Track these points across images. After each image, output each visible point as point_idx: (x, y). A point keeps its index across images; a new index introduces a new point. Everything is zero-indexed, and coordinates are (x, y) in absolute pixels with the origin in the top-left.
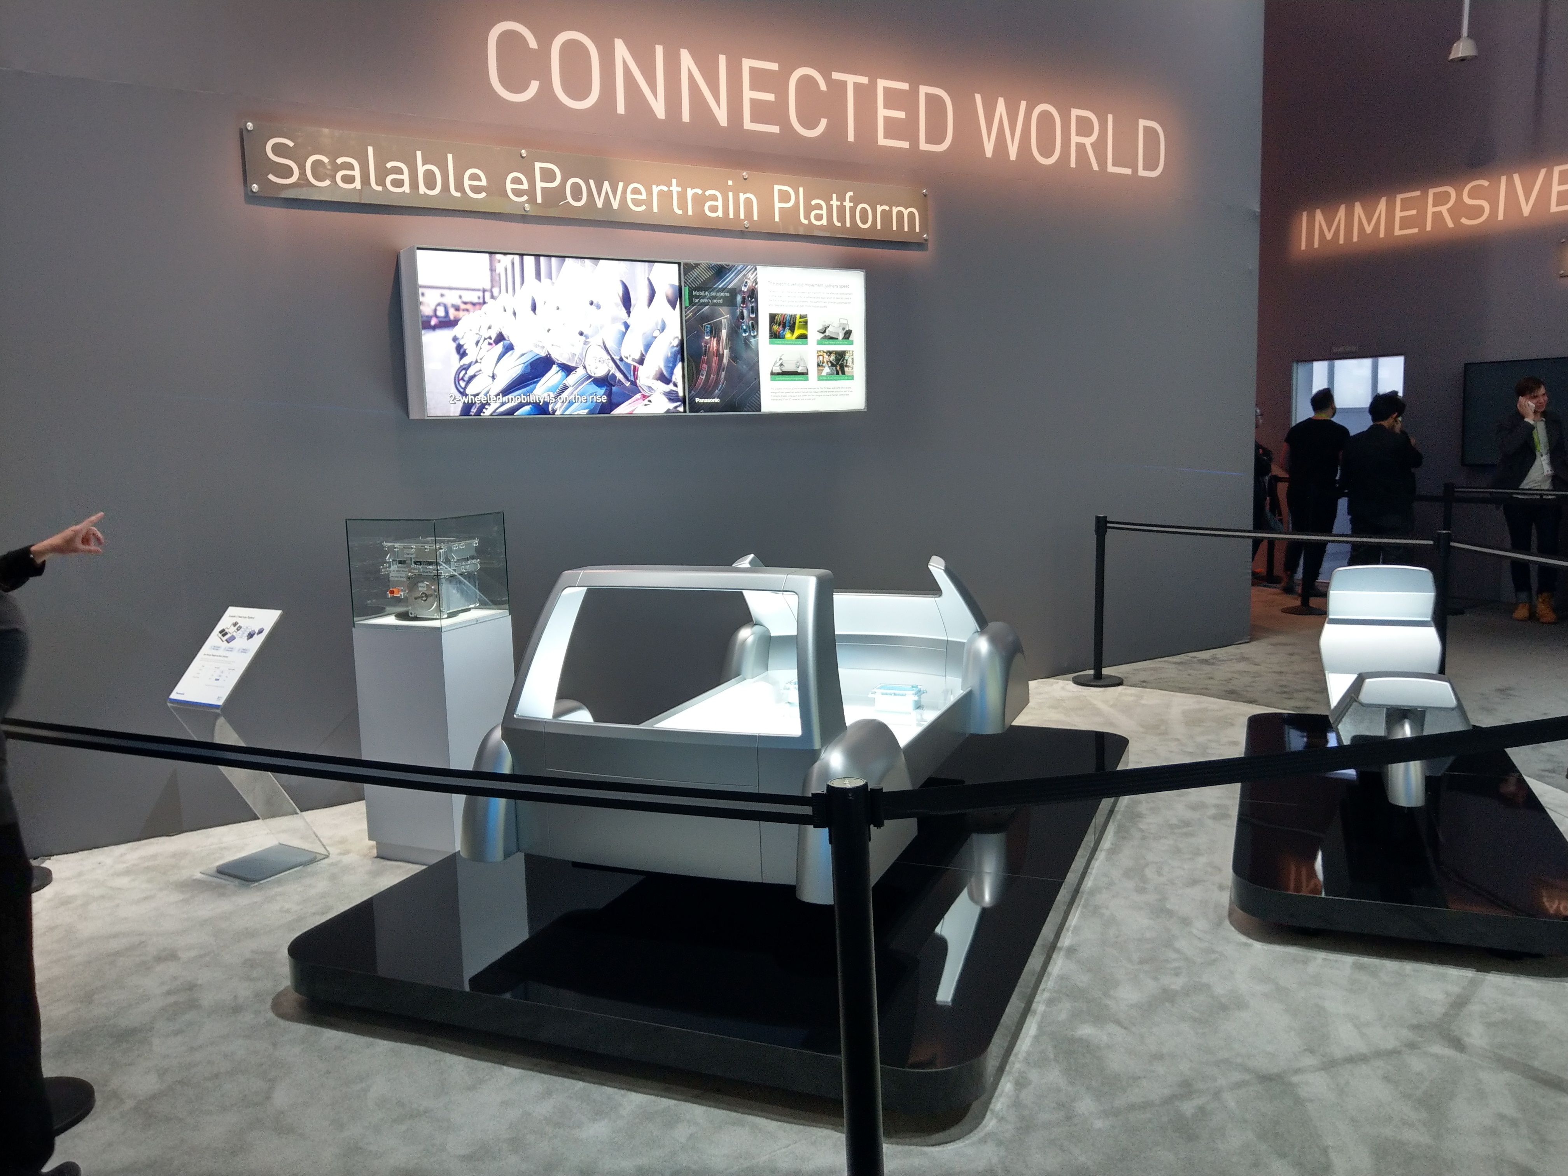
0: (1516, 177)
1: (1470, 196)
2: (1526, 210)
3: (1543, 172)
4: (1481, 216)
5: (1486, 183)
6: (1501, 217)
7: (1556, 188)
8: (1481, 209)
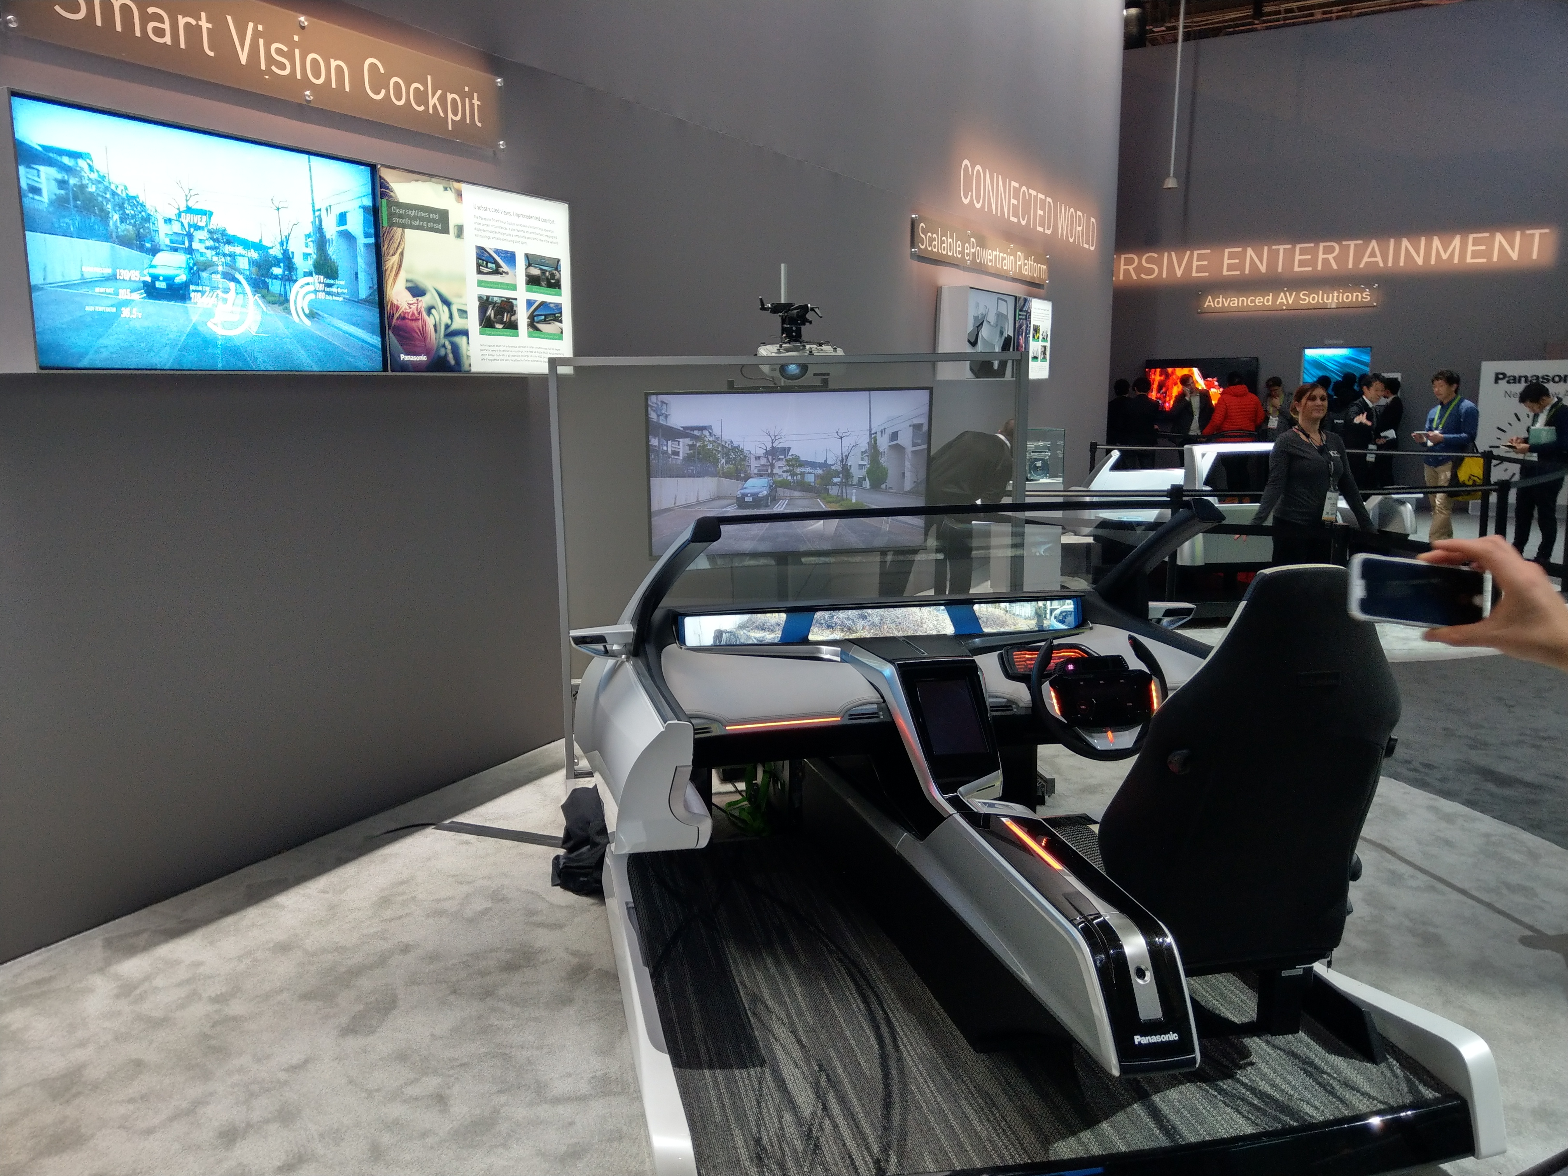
0: (1173, 254)
1: (1147, 262)
2: (1179, 273)
3: (1188, 253)
4: (1152, 274)
5: (1156, 255)
6: (1164, 276)
7: (1195, 263)
8: (1153, 271)
